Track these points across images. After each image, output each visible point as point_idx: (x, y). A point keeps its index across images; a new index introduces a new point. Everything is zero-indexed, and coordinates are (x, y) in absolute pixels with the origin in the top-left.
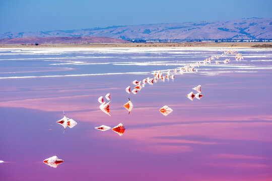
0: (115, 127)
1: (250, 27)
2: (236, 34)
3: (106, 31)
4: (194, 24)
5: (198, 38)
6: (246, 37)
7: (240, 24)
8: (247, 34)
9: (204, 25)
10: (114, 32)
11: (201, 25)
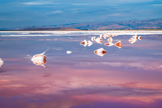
0: (117, 43)
1: (133, 23)
2: (127, 26)
3: (70, 25)
4: (109, 23)
5: (110, 28)
6: (131, 28)
7: (128, 22)
8: (131, 26)
9: (113, 23)
10: (74, 26)
11: (112, 23)
